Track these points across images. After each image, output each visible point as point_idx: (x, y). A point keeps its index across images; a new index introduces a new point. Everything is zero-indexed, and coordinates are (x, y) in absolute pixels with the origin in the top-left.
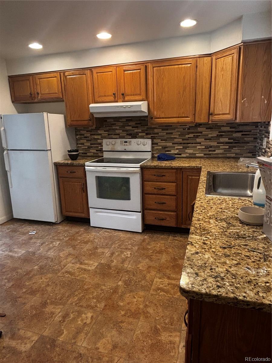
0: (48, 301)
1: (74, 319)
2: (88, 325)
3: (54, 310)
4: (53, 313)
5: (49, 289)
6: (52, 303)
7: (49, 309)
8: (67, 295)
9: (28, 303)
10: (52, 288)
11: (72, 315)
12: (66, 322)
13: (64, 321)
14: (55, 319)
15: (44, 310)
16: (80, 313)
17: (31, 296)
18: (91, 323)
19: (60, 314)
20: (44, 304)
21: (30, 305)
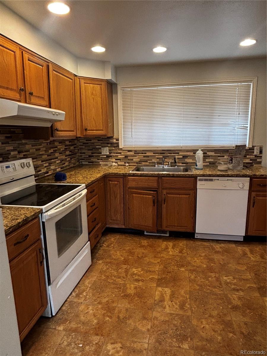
0: (230, 307)
1: (234, 285)
2: (234, 277)
3: (236, 299)
4: (239, 298)
5: (215, 313)
6: (230, 303)
7: (236, 302)
8: (213, 297)
9: (243, 321)
10: (213, 310)
11: (232, 287)
12: (241, 288)
13: (241, 289)
14: (243, 294)
15: (241, 305)
16: (227, 283)
17: (234, 323)
18: (232, 276)
19: (237, 293)
20: (235, 308)
21: (244, 318)
